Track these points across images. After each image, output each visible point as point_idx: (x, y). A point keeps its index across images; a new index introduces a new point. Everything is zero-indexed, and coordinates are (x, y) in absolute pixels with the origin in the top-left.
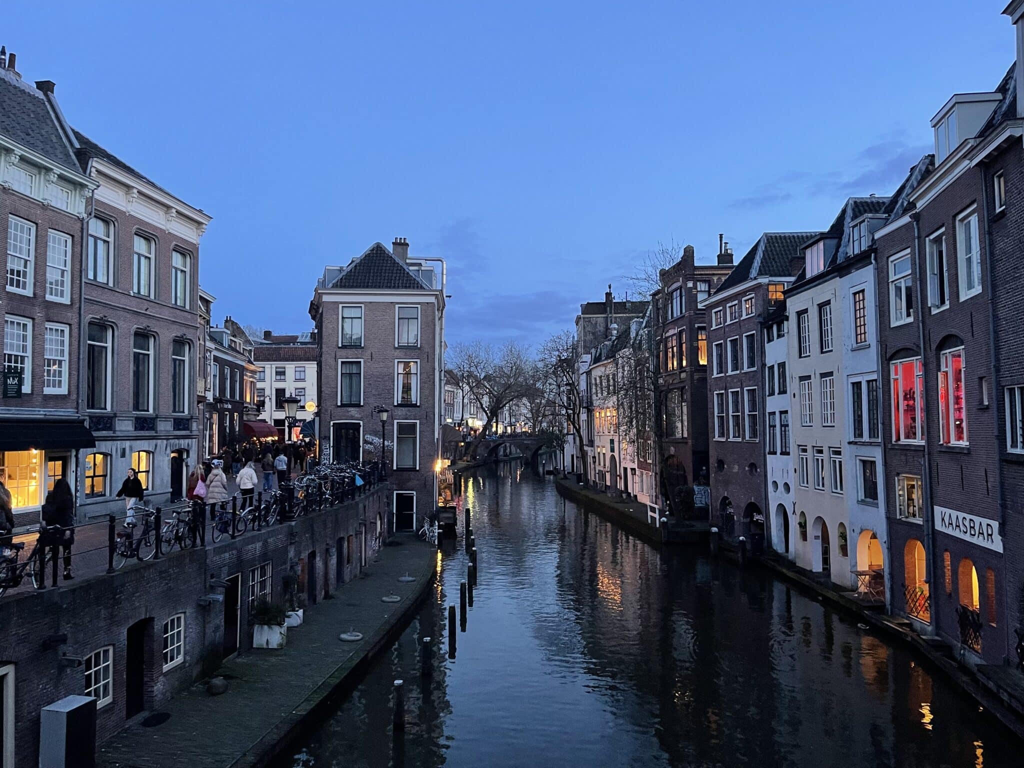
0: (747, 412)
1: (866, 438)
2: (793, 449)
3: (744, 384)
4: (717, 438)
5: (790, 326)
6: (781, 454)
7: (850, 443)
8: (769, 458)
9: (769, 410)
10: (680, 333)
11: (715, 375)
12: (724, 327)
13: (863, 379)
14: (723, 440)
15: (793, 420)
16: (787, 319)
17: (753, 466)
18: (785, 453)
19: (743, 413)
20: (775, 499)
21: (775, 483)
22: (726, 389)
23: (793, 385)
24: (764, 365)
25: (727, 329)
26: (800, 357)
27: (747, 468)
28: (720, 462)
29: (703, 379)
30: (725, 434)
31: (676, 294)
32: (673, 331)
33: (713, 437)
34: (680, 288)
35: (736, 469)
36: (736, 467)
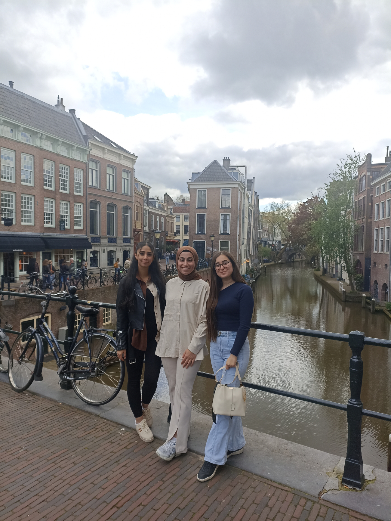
0: (386, 239)
3: (385, 225)
10: (364, 198)
11: (376, 220)
12: (379, 196)
14: (376, 252)
17: (386, 265)
19: (384, 239)
22: (379, 227)
25: (381, 197)
27: (384, 266)
28: (375, 263)
29: (371, 222)
30: (377, 249)
31: (364, 178)
32: (361, 198)
33: (373, 251)
34: (365, 175)
35: (380, 267)
36: (380, 266)
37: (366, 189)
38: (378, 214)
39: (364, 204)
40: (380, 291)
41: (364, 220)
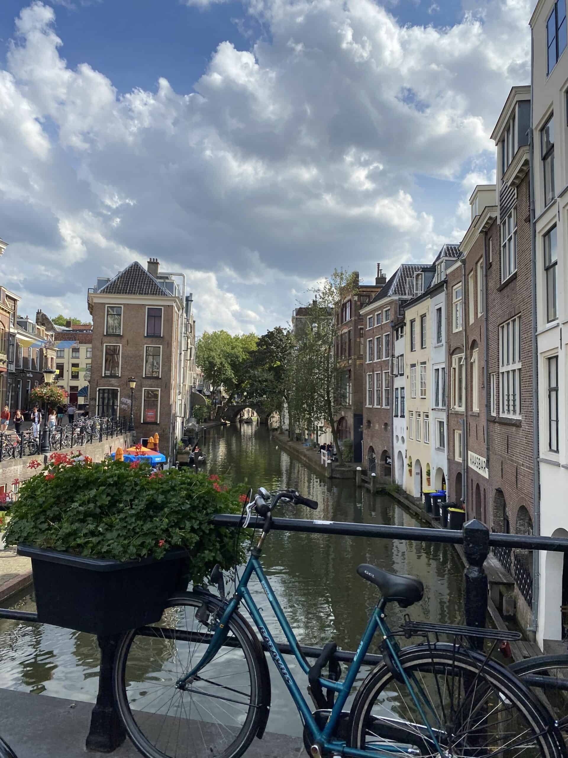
0: (384, 388)
1: (440, 407)
2: (406, 414)
3: (383, 369)
4: (368, 406)
5: (407, 329)
6: (401, 417)
7: (432, 410)
8: (394, 418)
9: (395, 387)
10: (349, 331)
11: (368, 362)
12: (373, 329)
13: (440, 367)
14: (371, 406)
15: (406, 393)
16: (405, 324)
17: (386, 424)
18: (403, 416)
19: (382, 388)
20: (398, 446)
21: (397, 436)
22: (373, 372)
23: (407, 371)
24: (393, 356)
25: (374, 331)
26: (412, 351)
27: (383, 427)
28: (369, 422)
29: (362, 365)
30: (372, 403)
31: (348, 305)
32: (346, 330)
33: (366, 405)
34: (350, 301)
35: (377, 427)
36: (377, 425)
37: (353, 319)
38: (372, 354)
39: (350, 340)
40: (378, 461)
41: (350, 362)
